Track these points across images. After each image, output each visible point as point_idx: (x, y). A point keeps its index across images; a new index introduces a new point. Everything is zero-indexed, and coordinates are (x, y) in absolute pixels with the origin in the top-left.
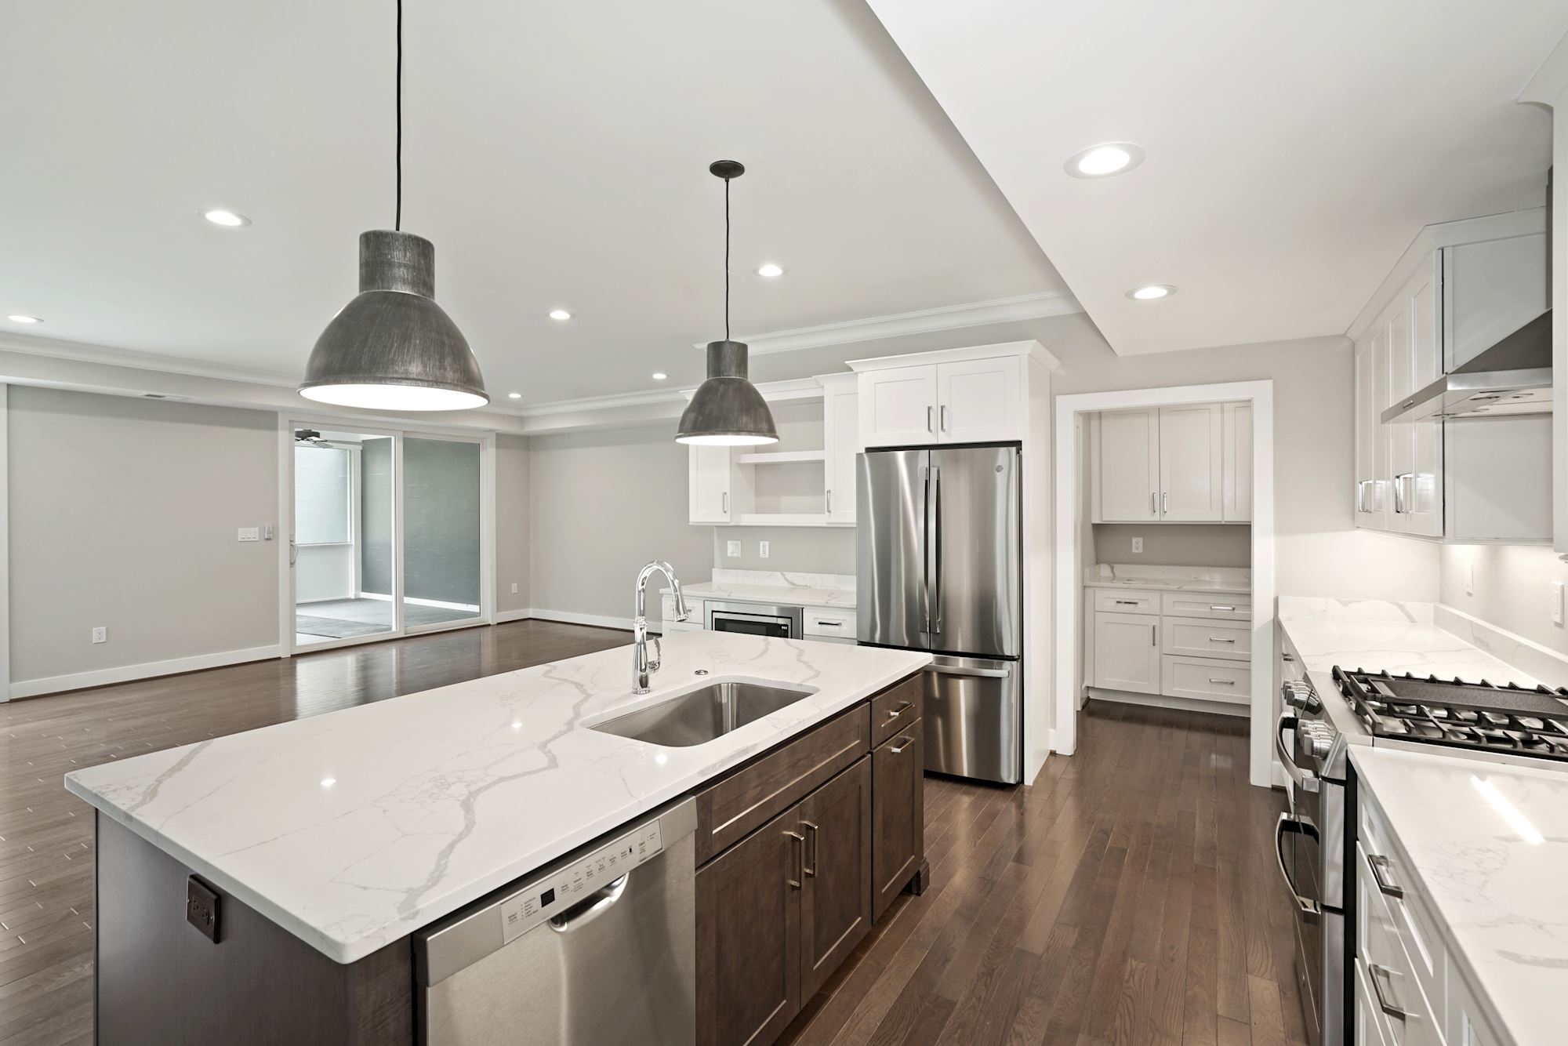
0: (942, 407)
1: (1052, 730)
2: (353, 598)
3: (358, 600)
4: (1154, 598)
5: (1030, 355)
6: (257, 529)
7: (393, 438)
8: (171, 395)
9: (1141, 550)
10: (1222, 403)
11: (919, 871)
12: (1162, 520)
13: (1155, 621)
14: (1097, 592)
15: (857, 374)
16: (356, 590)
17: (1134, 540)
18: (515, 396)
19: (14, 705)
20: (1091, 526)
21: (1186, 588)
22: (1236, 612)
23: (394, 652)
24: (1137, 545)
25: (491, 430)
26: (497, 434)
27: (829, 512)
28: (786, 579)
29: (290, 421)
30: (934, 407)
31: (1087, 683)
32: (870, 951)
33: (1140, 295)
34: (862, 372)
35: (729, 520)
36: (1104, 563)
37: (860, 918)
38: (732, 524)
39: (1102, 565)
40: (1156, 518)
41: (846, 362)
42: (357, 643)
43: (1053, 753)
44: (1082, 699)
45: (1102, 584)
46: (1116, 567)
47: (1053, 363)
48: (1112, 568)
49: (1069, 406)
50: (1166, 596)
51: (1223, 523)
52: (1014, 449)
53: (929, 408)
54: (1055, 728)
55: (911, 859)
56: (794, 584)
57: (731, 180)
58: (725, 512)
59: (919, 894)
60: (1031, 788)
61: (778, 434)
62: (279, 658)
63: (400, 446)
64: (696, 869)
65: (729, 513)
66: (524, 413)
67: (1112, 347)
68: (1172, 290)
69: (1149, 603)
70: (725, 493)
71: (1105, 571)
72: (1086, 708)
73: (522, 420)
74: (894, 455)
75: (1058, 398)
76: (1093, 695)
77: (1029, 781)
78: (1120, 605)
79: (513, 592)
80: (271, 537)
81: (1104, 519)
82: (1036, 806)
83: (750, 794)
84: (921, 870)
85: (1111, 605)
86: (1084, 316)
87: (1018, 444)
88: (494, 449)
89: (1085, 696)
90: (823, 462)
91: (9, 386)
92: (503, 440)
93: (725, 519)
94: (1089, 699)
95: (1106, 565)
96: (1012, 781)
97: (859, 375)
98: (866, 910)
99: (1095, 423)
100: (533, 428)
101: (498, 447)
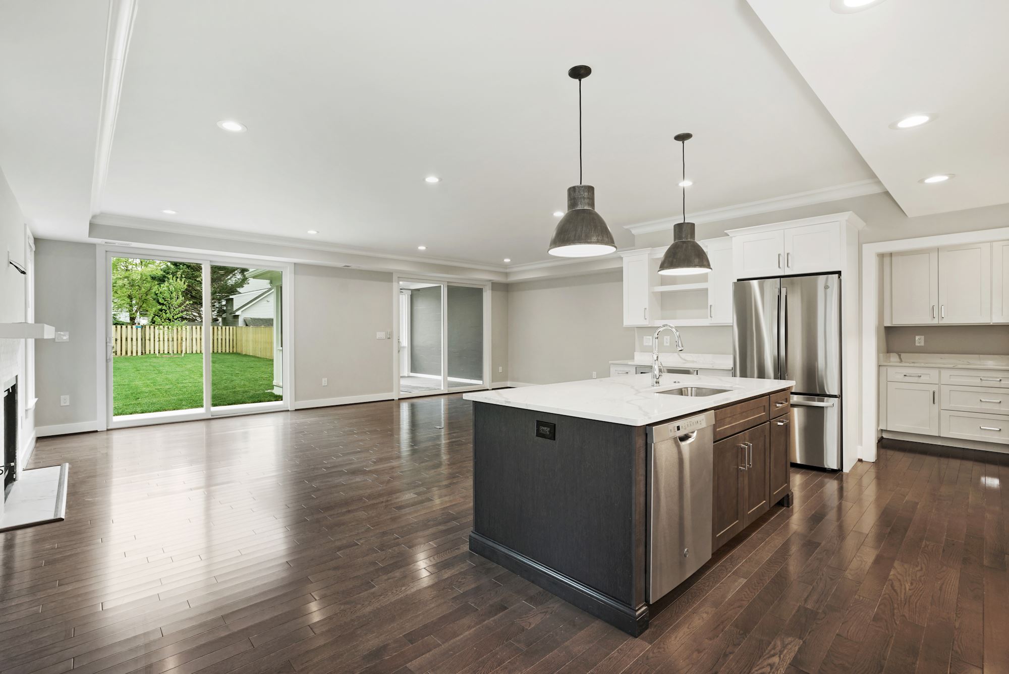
0: (788, 254)
1: (859, 447)
2: (406, 376)
3: (409, 377)
4: (934, 373)
5: (847, 220)
6: (384, 333)
7: (442, 286)
8: (354, 266)
9: (922, 344)
10: (991, 242)
11: (788, 494)
12: (940, 323)
13: (935, 388)
14: (888, 369)
15: (731, 237)
16: (408, 372)
17: (917, 338)
18: (507, 260)
19: (297, 412)
20: (883, 328)
21: (960, 366)
22: (1002, 382)
23: (442, 400)
24: (919, 340)
25: (490, 281)
26: (492, 283)
27: (711, 317)
28: (681, 357)
29: (398, 277)
30: (782, 254)
31: (881, 427)
32: (766, 523)
33: (928, 181)
34: (735, 237)
35: (648, 324)
36: (893, 352)
37: (765, 501)
38: (650, 326)
39: (891, 354)
40: (935, 322)
41: (725, 231)
42: (427, 395)
43: (860, 460)
44: (878, 437)
45: (891, 364)
46: (903, 355)
47: (861, 224)
48: (900, 356)
49: (871, 251)
50: (943, 371)
51: (991, 324)
52: (837, 275)
53: (779, 255)
54: (862, 445)
55: (785, 486)
56: (686, 360)
57: (685, 141)
58: (646, 319)
59: (788, 507)
60: (847, 474)
61: (711, 267)
62: (393, 400)
63: (446, 290)
64: (714, 442)
65: (648, 320)
66: (508, 270)
67: (904, 211)
68: (952, 176)
69: (931, 376)
70: (646, 309)
71: (894, 358)
72: (880, 443)
73: (507, 274)
74: (749, 283)
75: (864, 246)
76: (885, 436)
77: (846, 469)
78: (906, 377)
79: (500, 372)
80: (390, 337)
81: (893, 323)
82: (850, 486)
83: (728, 420)
84: (789, 494)
85: (900, 377)
86: (887, 193)
87: (839, 273)
88: (491, 291)
89: (880, 436)
90: (707, 289)
91: (295, 264)
92: (496, 286)
93: (645, 323)
94: (882, 438)
95: (895, 354)
96: (835, 467)
97: (733, 238)
98: (767, 498)
99: (887, 260)
100: (513, 279)
101: (492, 290)
